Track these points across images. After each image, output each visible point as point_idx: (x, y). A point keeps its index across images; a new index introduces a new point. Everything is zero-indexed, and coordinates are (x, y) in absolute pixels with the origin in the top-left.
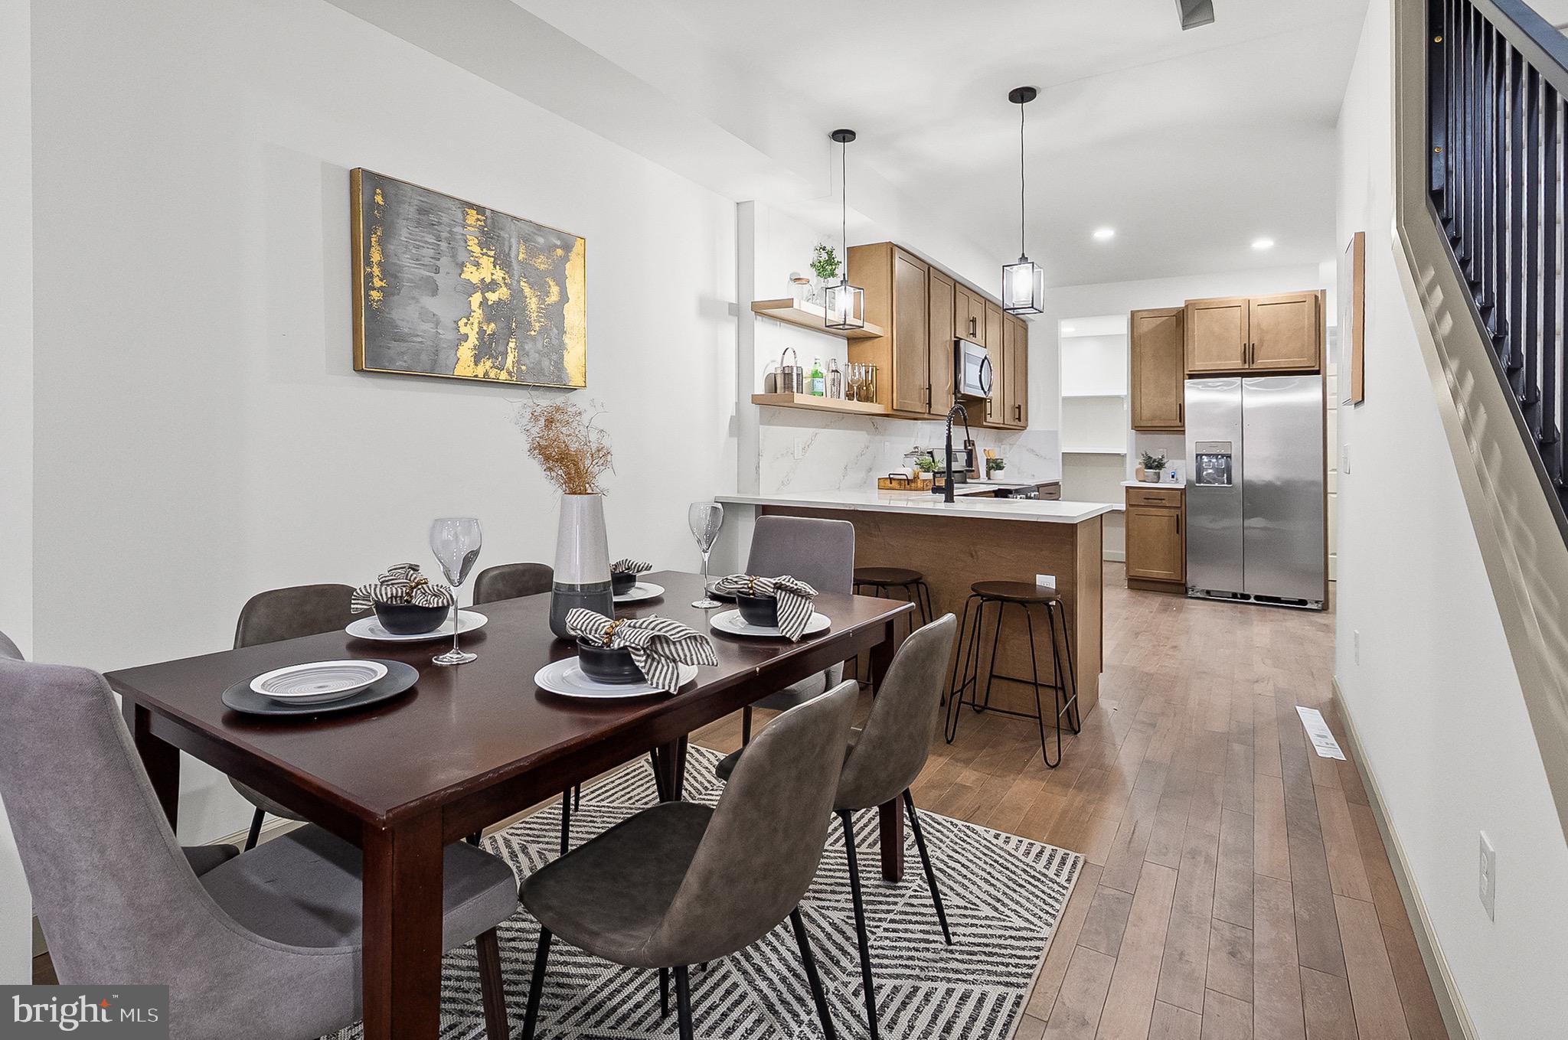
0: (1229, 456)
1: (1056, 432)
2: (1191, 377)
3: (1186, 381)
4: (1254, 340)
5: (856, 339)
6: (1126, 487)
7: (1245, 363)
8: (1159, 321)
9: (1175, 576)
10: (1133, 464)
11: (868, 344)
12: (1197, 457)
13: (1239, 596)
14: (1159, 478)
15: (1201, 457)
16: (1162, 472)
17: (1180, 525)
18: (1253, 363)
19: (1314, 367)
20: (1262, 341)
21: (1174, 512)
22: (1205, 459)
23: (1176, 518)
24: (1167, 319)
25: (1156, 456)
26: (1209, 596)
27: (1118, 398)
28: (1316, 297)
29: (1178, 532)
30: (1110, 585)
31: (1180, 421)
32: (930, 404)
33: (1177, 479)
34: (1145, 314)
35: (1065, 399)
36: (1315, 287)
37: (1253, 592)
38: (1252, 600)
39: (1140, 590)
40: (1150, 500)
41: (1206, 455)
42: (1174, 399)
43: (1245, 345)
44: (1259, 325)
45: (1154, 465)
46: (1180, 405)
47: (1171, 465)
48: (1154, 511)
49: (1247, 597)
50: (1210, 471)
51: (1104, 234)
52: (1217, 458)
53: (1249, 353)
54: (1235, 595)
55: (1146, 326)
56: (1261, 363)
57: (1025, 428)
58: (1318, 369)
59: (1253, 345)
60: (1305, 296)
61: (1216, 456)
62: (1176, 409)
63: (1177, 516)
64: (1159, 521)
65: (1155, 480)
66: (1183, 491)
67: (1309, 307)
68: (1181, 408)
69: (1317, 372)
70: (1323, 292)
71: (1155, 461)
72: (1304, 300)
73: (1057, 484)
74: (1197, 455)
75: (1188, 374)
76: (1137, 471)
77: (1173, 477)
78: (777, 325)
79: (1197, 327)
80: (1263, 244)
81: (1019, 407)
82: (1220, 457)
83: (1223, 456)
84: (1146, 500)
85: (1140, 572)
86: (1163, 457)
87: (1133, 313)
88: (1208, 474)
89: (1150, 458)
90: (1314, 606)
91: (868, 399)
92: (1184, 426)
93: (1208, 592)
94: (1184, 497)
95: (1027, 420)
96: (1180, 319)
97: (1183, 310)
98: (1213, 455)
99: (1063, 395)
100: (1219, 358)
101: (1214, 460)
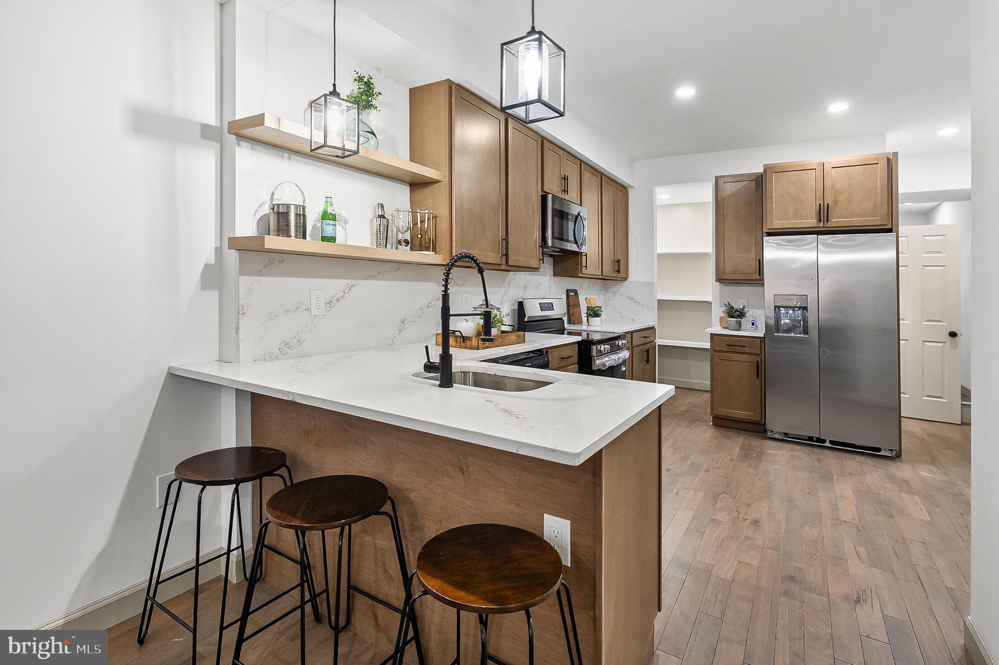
0: (805, 308)
1: (652, 284)
2: (769, 234)
3: (764, 238)
4: (829, 200)
5: (417, 184)
6: (711, 334)
7: (820, 222)
8: (740, 185)
9: (756, 418)
10: (718, 312)
11: (429, 190)
12: (775, 309)
13: (815, 439)
14: (740, 326)
15: (779, 309)
16: (743, 320)
17: (759, 370)
18: (828, 222)
19: (886, 225)
20: (836, 202)
21: (754, 359)
22: (783, 311)
23: (756, 363)
24: (747, 184)
25: (738, 306)
26: (787, 438)
27: (704, 255)
28: (888, 159)
29: (758, 377)
30: (697, 420)
31: (760, 275)
32: (507, 255)
33: (756, 326)
34: (727, 180)
35: (661, 256)
36: (889, 149)
37: (829, 437)
38: (827, 444)
39: (723, 427)
40: (732, 347)
41: (783, 307)
42: (753, 255)
43: (820, 204)
44: (833, 186)
45: (735, 314)
46: (759, 260)
47: (751, 314)
48: (735, 356)
49: (824, 441)
50: (787, 321)
51: (685, 92)
52: (793, 310)
53: (823, 213)
54: (810, 439)
55: (729, 189)
56: (836, 221)
57: (626, 279)
58: (891, 227)
59: (828, 204)
60: (877, 158)
61: (793, 308)
62: (755, 264)
63: (757, 361)
64: (741, 365)
65: (736, 328)
66: (762, 340)
67: (881, 170)
68: (760, 263)
69: (890, 231)
70: (896, 154)
71: (737, 311)
72: (876, 162)
73: (653, 328)
74: (775, 307)
75: (766, 232)
76: (721, 319)
77: (753, 324)
78: (282, 156)
79: (776, 188)
80: (838, 107)
81: (618, 261)
82: (796, 309)
83: (799, 308)
84: (729, 347)
85: (724, 411)
86: (744, 308)
87: (717, 179)
88: (785, 323)
89: (732, 308)
90: (888, 454)
91: (423, 247)
92: (763, 279)
93: (786, 434)
94: (763, 344)
95: (627, 272)
96: (759, 182)
97: (762, 175)
98: (790, 307)
99: (658, 252)
100: (795, 217)
101: (791, 312)
